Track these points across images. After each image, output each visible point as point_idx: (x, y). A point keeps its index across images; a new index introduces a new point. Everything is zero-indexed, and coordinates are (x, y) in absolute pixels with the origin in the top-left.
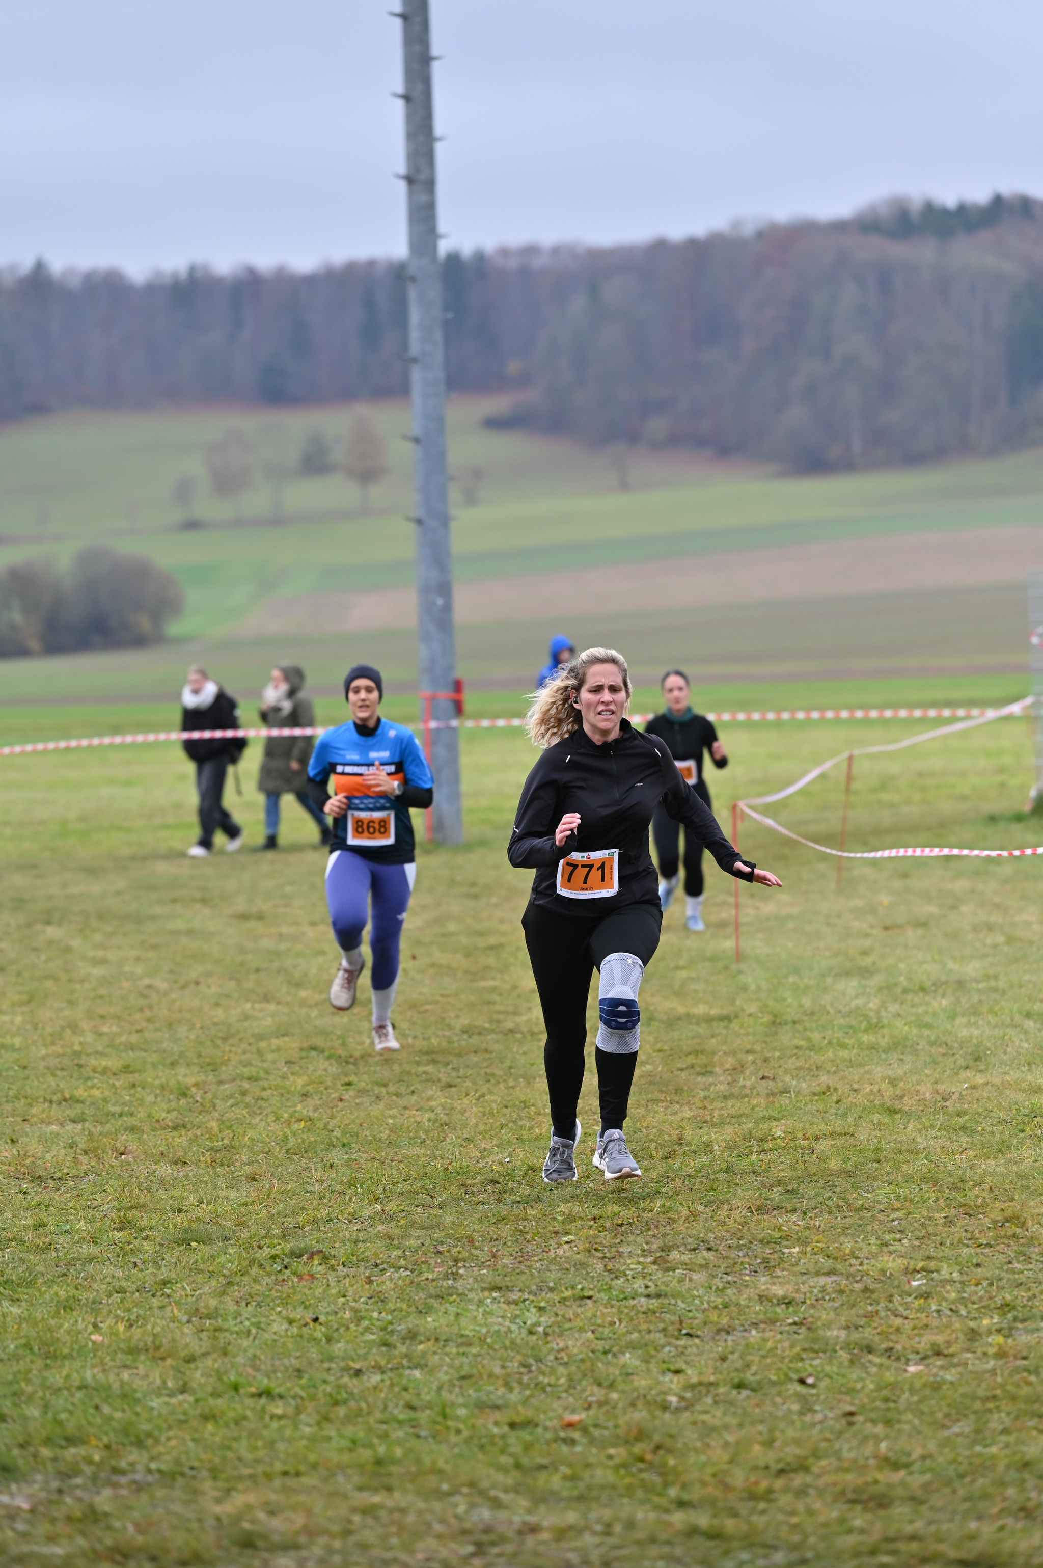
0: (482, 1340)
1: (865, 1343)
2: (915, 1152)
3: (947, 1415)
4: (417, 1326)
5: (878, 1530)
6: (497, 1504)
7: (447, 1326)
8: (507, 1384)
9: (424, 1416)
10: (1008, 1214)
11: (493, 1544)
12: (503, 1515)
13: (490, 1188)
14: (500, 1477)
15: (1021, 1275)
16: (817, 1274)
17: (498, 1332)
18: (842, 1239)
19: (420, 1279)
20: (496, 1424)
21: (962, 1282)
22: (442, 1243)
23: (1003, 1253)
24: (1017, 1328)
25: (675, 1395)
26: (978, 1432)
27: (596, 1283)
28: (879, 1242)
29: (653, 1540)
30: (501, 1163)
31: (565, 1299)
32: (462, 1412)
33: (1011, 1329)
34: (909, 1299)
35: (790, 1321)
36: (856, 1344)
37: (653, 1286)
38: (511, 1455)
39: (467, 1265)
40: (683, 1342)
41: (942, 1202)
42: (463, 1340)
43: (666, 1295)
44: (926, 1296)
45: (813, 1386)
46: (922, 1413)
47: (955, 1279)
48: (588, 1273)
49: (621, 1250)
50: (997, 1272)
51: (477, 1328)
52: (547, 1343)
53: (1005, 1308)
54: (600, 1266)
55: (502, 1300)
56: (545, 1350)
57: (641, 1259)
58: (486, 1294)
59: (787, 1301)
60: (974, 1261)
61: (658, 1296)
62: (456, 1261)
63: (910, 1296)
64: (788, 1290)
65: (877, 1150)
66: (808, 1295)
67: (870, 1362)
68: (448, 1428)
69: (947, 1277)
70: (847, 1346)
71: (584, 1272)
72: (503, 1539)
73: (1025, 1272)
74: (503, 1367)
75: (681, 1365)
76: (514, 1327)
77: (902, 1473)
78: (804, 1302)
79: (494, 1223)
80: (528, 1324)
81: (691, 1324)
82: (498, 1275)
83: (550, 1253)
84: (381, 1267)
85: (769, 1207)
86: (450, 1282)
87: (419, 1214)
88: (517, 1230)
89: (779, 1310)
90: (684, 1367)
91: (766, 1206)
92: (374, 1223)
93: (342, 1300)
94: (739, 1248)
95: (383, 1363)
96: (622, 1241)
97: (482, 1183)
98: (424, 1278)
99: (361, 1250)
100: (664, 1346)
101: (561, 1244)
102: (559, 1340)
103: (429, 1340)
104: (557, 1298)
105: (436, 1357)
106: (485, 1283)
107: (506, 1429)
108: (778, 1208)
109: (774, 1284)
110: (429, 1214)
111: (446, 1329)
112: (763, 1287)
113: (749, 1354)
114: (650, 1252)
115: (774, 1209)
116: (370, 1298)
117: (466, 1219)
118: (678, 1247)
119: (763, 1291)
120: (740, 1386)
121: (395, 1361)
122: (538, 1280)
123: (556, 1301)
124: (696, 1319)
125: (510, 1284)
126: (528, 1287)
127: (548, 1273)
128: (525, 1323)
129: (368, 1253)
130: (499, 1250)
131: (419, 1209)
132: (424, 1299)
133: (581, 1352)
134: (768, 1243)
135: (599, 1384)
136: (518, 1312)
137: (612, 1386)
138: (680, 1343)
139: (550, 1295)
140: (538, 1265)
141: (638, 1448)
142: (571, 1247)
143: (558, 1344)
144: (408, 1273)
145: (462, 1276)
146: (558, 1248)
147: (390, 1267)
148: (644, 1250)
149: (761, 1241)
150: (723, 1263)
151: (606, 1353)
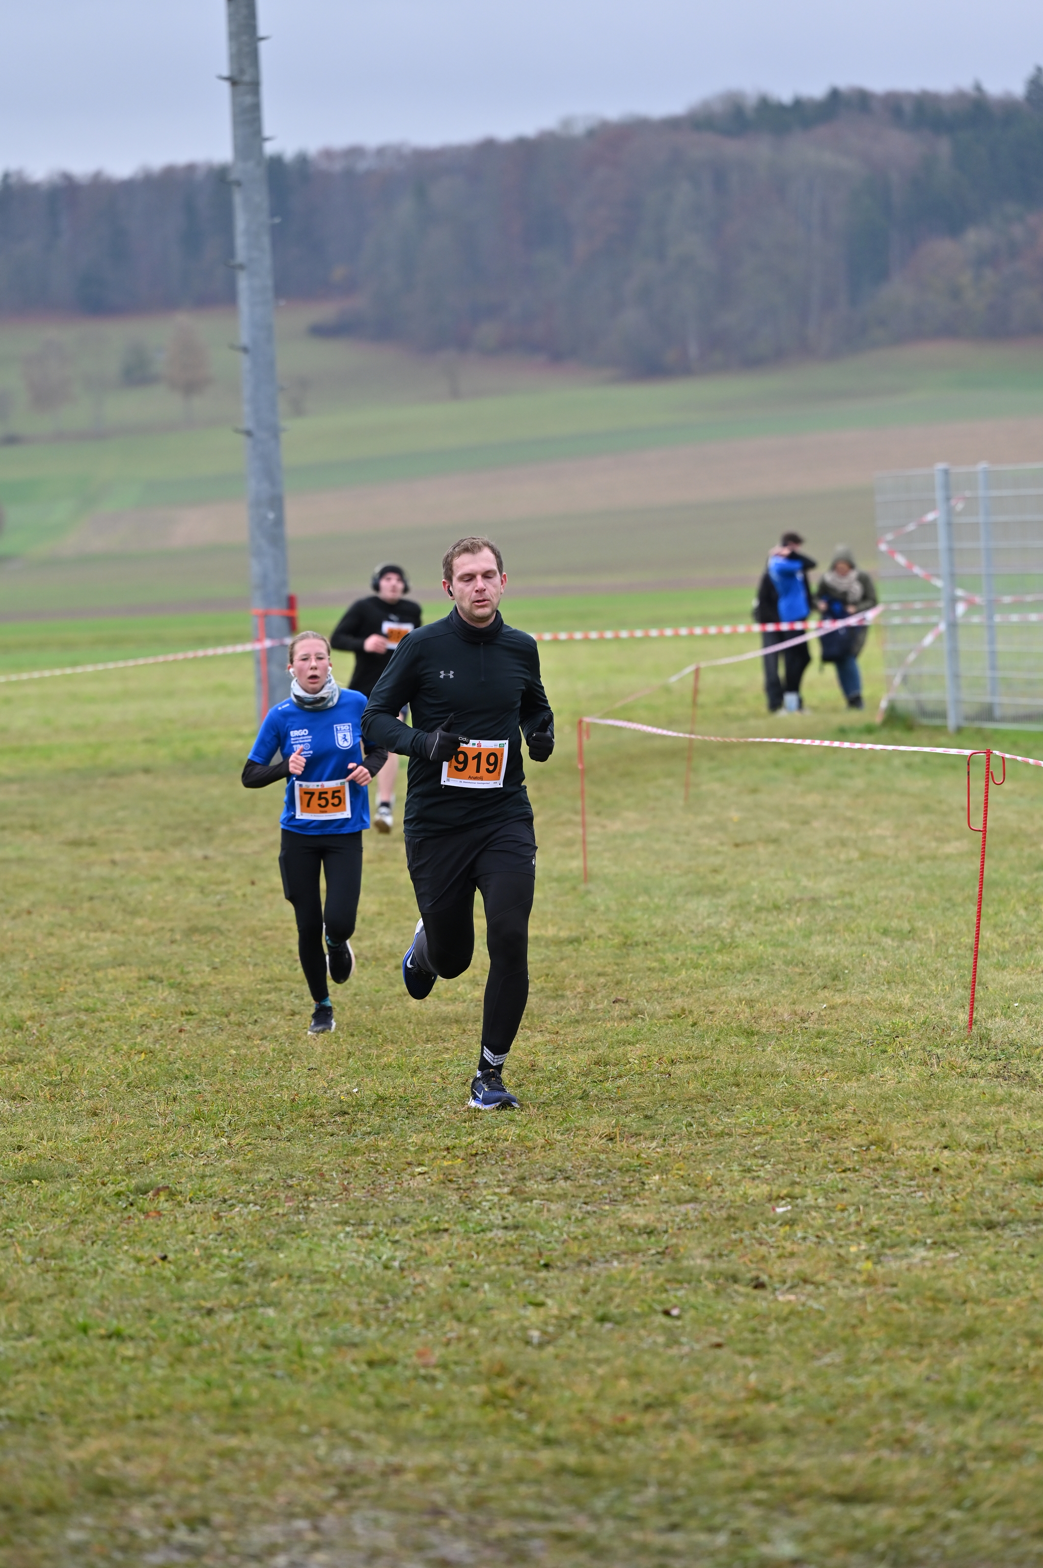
0: (337, 1276)
1: (730, 1272)
2: (775, 1075)
3: (817, 1345)
4: (269, 1262)
5: (751, 1466)
6: (358, 1445)
7: (300, 1262)
8: (364, 1321)
9: (279, 1356)
10: (872, 1137)
11: (355, 1486)
12: (365, 1456)
13: (339, 1119)
14: (361, 1418)
15: (888, 1200)
16: (680, 1201)
17: (353, 1267)
18: (703, 1165)
19: (269, 1214)
20: (354, 1362)
21: (828, 1208)
22: (292, 1177)
23: (868, 1178)
24: (886, 1254)
25: (537, 1329)
26: (849, 1362)
27: (451, 1215)
28: (741, 1168)
29: (520, 1479)
30: (349, 1093)
31: (421, 1232)
32: (318, 1350)
33: (879, 1255)
34: (774, 1227)
35: (653, 1251)
36: (721, 1273)
37: (510, 1218)
38: (371, 1394)
39: (319, 1199)
40: (543, 1274)
41: (804, 1126)
42: (318, 1276)
43: (524, 1227)
44: (791, 1223)
45: (678, 1318)
46: (792, 1343)
47: (821, 1205)
48: (443, 1205)
49: (476, 1180)
50: (863, 1197)
51: (331, 1264)
52: (404, 1277)
53: (873, 1233)
54: (455, 1198)
55: (356, 1234)
56: (401, 1286)
57: (497, 1190)
58: (339, 1228)
59: (648, 1230)
60: (840, 1186)
61: (516, 1227)
62: (307, 1195)
63: (774, 1222)
64: (649, 1219)
65: (737, 1073)
66: (670, 1224)
67: (736, 1291)
68: (304, 1368)
69: (812, 1203)
70: (711, 1276)
71: (439, 1204)
72: (365, 1481)
73: (892, 1197)
74: (359, 1304)
75: (541, 1297)
76: (369, 1262)
77: (773, 1406)
78: (666, 1232)
79: (345, 1155)
80: (384, 1257)
81: (551, 1255)
82: (351, 1209)
83: (403, 1185)
84: (229, 1202)
85: (626, 1134)
86: (301, 1217)
87: (267, 1147)
88: (368, 1162)
89: (640, 1240)
90: (545, 1300)
91: (624, 1133)
92: (221, 1157)
93: (191, 1237)
94: (598, 1176)
95: (235, 1301)
96: (477, 1171)
97: (331, 1114)
98: (274, 1213)
99: (208, 1185)
100: (524, 1279)
101: (414, 1176)
102: (415, 1275)
103: (281, 1277)
104: (412, 1231)
105: (290, 1295)
106: (337, 1216)
107: (364, 1366)
108: (636, 1135)
109: (635, 1213)
110: (278, 1147)
111: (299, 1265)
112: (624, 1217)
113: (611, 1286)
114: (507, 1182)
115: (632, 1136)
116: (220, 1234)
117: (315, 1152)
118: (535, 1177)
119: (624, 1220)
120: (603, 1319)
121: (248, 1299)
122: (392, 1213)
123: (411, 1234)
124: (555, 1250)
125: (363, 1218)
126: (382, 1220)
127: (402, 1206)
128: (380, 1258)
129: (215, 1189)
130: (351, 1183)
131: (267, 1142)
132: (276, 1234)
133: (439, 1287)
134: (627, 1171)
135: (459, 1320)
136: (372, 1247)
137: (471, 1321)
138: (539, 1275)
139: (404, 1228)
140: (391, 1197)
141: (501, 1385)
142: (424, 1178)
143: (414, 1279)
144: (258, 1208)
145: (313, 1210)
146: (411, 1179)
147: (239, 1202)
148: (500, 1181)
149: (620, 1169)
150: (582, 1193)
151: (464, 1286)
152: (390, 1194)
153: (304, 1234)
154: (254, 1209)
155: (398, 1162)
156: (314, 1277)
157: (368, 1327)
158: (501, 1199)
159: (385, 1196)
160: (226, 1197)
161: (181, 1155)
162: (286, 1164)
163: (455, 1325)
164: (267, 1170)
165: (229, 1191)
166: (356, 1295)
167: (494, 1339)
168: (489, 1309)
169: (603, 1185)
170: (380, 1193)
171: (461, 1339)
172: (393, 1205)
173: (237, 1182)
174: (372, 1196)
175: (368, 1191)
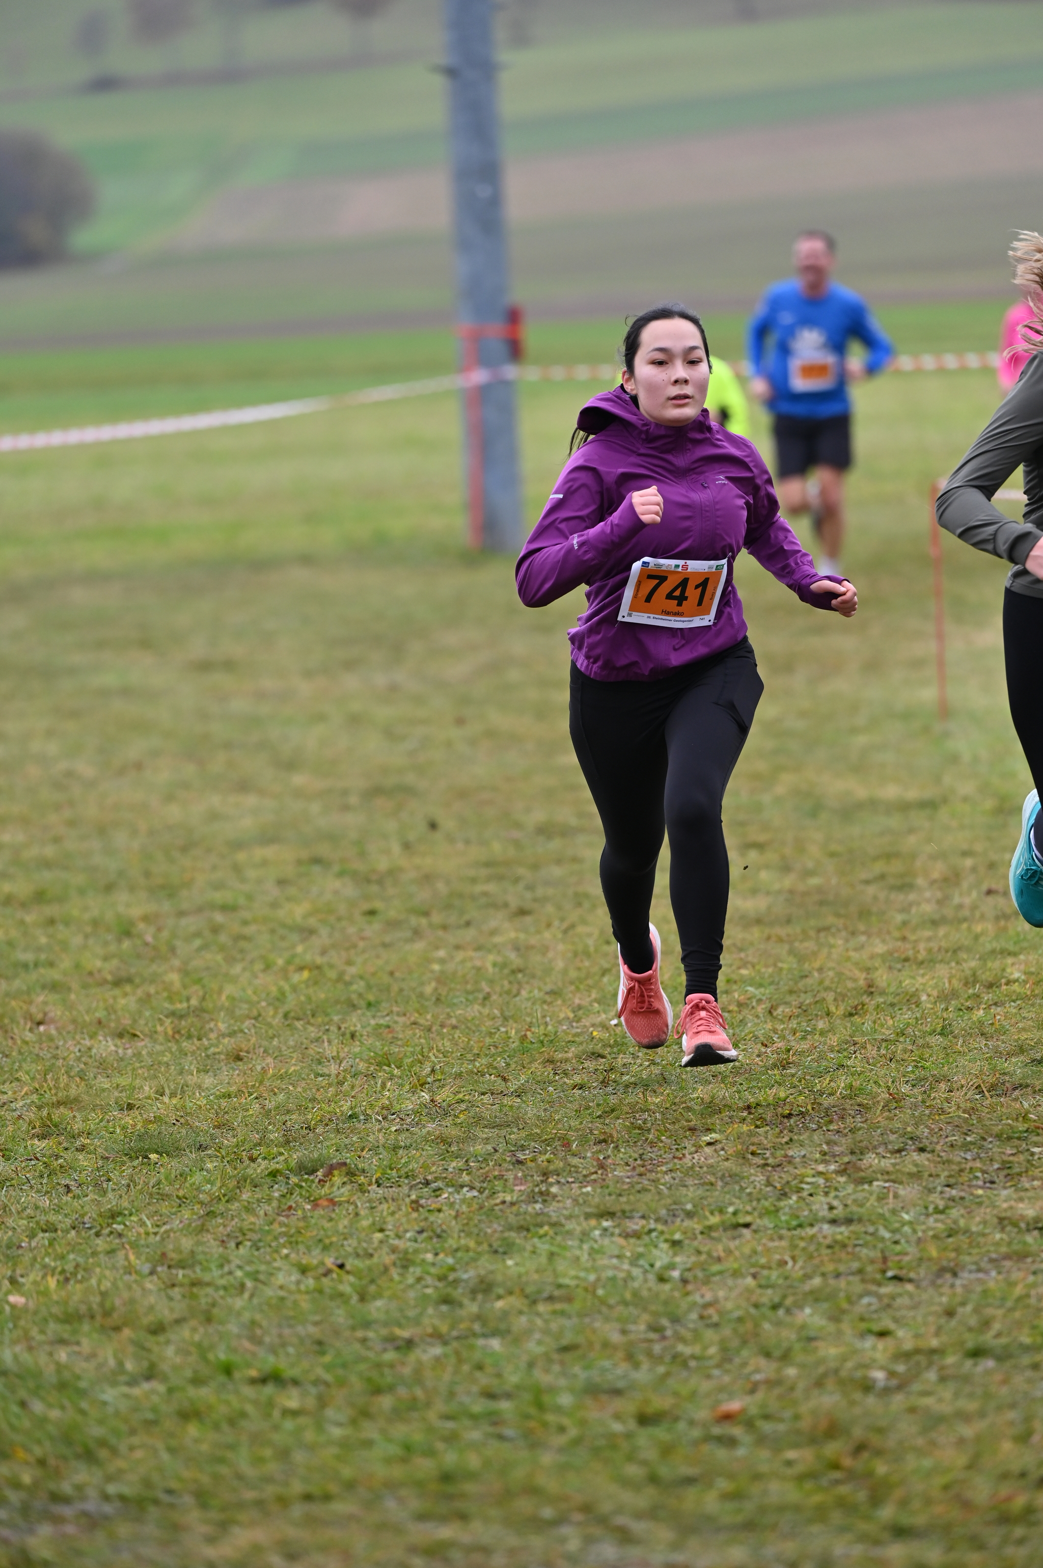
0: (591, 1290)
4: (492, 1272)
6: (625, 1537)
7: (537, 1271)
8: (630, 1357)
9: (508, 1408)
12: (635, 1553)
13: (590, 1065)
14: (628, 1498)
17: (613, 1279)
19: (492, 1202)
20: (617, 1417)
22: (523, 1148)
25: (882, 1368)
27: (755, 1204)
30: (604, 1027)
31: (710, 1228)
32: (565, 1400)
37: (841, 1207)
38: (642, 1463)
39: (563, 1180)
40: (888, 1289)
42: (562, 1291)
43: (860, 1220)
48: (742, 1189)
49: (790, 1153)
51: (582, 1274)
52: (687, 1294)
54: (759, 1178)
55: (617, 1231)
56: (684, 1305)
57: (822, 1167)
58: (593, 1222)
61: (849, 1221)
62: (545, 1174)
68: (545, 1425)
71: (737, 1188)
74: (624, 1332)
75: (887, 1323)
76: (636, 1272)
79: (599, 1117)
80: (658, 1264)
81: (899, 1262)
82: (610, 1195)
83: (684, 1160)
84: (434, 1185)
85: (1007, 1085)
86: (538, 1206)
87: (486, 1106)
88: (634, 1126)
89: (1029, 1239)
90: (892, 1326)
91: (1004, 1084)
92: (420, 1120)
93: (379, 1235)
94: (966, 1147)
95: (444, 1329)
96: (791, 1140)
97: (579, 1057)
98: (498, 1201)
99: (403, 1161)
100: (861, 1296)
101: (700, 1147)
102: (704, 1290)
103: (511, 1293)
104: (698, 1227)
105: (523, 1319)
106: (590, 1206)
107: (632, 1425)
108: (1021, 1086)
109: (1021, 1199)
110: (502, 1105)
111: (536, 1277)
112: (1005, 1205)
113: (988, 1305)
114: (834, 1156)
115: (1015, 1089)
116: (421, 1232)
117: (557, 1112)
118: (875, 1147)
119: (1005, 1210)
120: (977, 1353)
121: (462, 1326)
122: (669, 1201)
123: (697, 1232)
124: (906, 1254)
125: (627, 1208)
126: (655, 1211)
127: (684, 1191)
128: (652, 1266)
129: (413, 1165)
130: (609, 1156)
131: (486, 1098)
132: (502, 1232)
133: (738, 1307)
134: (1009, 1138)
135: (768, 1355)
136: (641, 1250)
137: (786, 1357)
138: (884, 1290)
139: (688, 1223)
140: (667, 1178)
141: (832, 1449)
142: (715, 1151)
143: (702, 1296)
144: (475, 1193)
145: (555, 1196)
146: (697, 1152)
147: (447, 1185)
148: (824, 1154)
149: (998, 1136)
150: (943, 1170)
151: (775, 1307)
152: (666, 1173)
153: (542, 1231)
154: (469, 1195)
155: (677, 1127)
156: (556, 1293)
157: (636, 1365)
158: (827, 1180)
159: (659, 1175)
160: (429, 1178)
161: (362, 1117)
162: (515, 1130)
163: (762, 1362)
164: (487, 1139)
165: (434, 1169)
166: (619, 1320)
167: (819, 1384)
168: (810, 1339)
169: (974, 1160)
170: (651, 1171)
171: (771, 1384)
172: (670, 1188)
173: (445, 1156)
174: (641, 1175)
175: (634, 1168)
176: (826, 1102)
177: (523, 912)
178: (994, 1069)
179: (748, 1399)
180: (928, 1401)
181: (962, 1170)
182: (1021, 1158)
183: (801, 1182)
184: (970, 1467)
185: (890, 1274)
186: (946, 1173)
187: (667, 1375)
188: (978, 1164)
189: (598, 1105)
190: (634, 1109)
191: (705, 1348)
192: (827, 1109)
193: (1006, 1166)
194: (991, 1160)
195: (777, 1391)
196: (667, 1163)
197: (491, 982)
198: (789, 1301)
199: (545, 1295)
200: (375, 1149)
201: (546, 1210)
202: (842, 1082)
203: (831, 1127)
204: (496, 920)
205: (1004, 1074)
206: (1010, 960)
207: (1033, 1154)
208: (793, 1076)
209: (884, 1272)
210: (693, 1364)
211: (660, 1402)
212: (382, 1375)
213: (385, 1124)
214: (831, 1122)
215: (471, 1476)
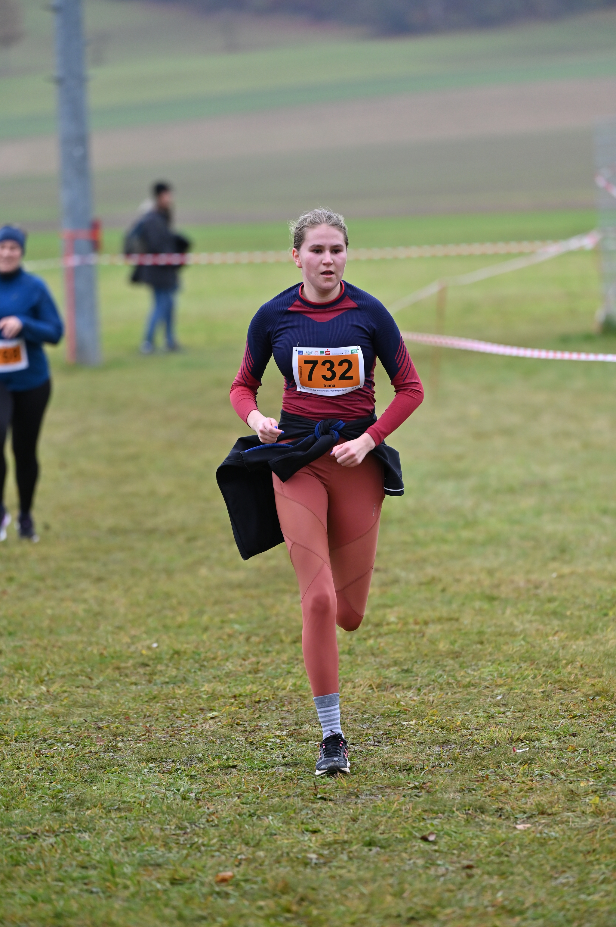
0: (142, 805)
1: (478, 804)
2: (513, 635)
3: (554, 867)
4: (84, 793)
7: (110, 793)
8: (166, 845)
9: (95, 874)
10: (598, 688)
13: (141, 671)
16: (433, 743)
17: (155, 798)
18: (454, 712)
19: (84, 752)
20: (158, 880)
21: (561, 750)
22: (101, 720)
23: (595, 723)
24: (611, 789)
25: (314, 852)
26: (581, 882)
27: (239, 754)
28: (486, 715)
30: (149, 648)
31: (213, 768)
32: (128, 870)
33: (605, 790)
34: (515, 765)
35: (411, 785)
36: (471, 805)
37: (290, 756)
38: (174, 908)
39: (125, 739)
40: (319, 805)
41: (539, 679)
42: (126, 805)
43: (301, 764)
44: (529, 762)
45: (434, 843)
46: (532, 866)
47: (555, 747)
48: (232, 745)
49: (260, 724)
50: (591, 740)
51: (137, 795)
52: (200, 807)
53: (599, 771)
54: (242, 739)
55: (158, 769)
56: (197, 814)
57: (278, 733)
58: (144, 764)
59: (407, 768)
60: (571, 731)
61: (295, 765)
62: (115, 735)
63: (515, 762)
64: (408, 758)
65: (480, 633)
66: (426, 762)
67: (483, 821)
68: (116, 885)
69: (547, 744)
70: (462, 807)
71: (229, 744)
74: (162, 829)
75: (317, 825)
76: (169, 794)
77: (518, 919)
78: (423, 769)
79: (147, 701)
80: (181, 790)
81: (324, 789)
82: (153, 748)
83: (197, 728)
84: (49, 741)
85: (387, 684)
86: (111, 754)
87: (80, 695)
88: (167, 707)
89: (401, 776)
90: (321, 828)
91: (385, 683)
92: (41, 703)
93: (17, 771)
94: (363, 721)
95: (56, 827)
96: (260, 716)
97: (134, 666)
98: (87, 751)
99: (31, 727)
100: (301, 810)
101: (207, 720)
102: (209, 805)
103: (95, 806)
104: (206, 768)
105: (103, 821)
106: (141, 755)
107: (168, 884)
108: (396, 685)
109: (396, 753)
110: (89, 694)
111: (110, 796)
112: (386, 756)
113: (377, 815)
114: (286, 726)
115: (392, 687)
116: (42, 769)
117: (122, 698)
118: (310, 721)
119: (387, 759)
120: (370, 844)
121: (67, 826)
122: (188, 752)
123: (205, 770)
124: (329, 784)
125: (164, 756)
126: (180, 758)
127: (197, 746)
128: (178, 790)
129: (37, 730)
130: (153, 725)
131: (80, 690)
132: (89, 769)
133: (230, 815)
134: (389, 716)
135: (247, 844)
136: (172, 781)
137: (258, 845)
138: (314, 806)
139: (200, 765)
140: (187, 738)
141: (285, 900)
142: (215, 722)
143: (208, 808)
144: (74, 747)
145: (121, 749)
146: (204, 723)
147: (57, 742)
148: (280, 725)
149: (382, 715)
150: (350, 735)
151: (251, 816)
152: (186, 735)
153: (113, 770)
154: (70, 747)
155: (193, 708)
156: (122, 806)
157: (170, 850)
158: (281, 740)
159: (182, 737)
160: (46, 737)
161: (6, 701)
162: (97, 709)
163: (244, 848)
164: (81, 714)
165: (49, 732)
166: (159, 822)
167: (278, 861)
168: (272, 835)
169: (368, 729)
170: (178, 734)
171: (249, 861)
172: (188, 744)
173: (56, 724)
174: (171, 736)
175: (167, 733)
176: (281, 694)
177: (100, 580)
178: (379, 675)
179: (236, 870)
180: (342, 872)
181: (361, 735)
182: (396, 728)
183: (266, 741)
184: (367, 912)
185: (319, 796)
186: (352, 737)
187: (188, 855)
188: (370, 731)
189: (146, 695)
190: (167, 697)
191: (210, 840)
192: (281, 698)
193: (387, 732)
194: (378, 729)
195: (253, 866)
196: (187, 729)
197: (82, 621)
198: (258, 813)
199: (116, 807)
200: (14, 719)
201: (115, 757)
202: (290, 682)
203: (284, 709)
204: (84, 584)
205: (386, 678)
206: (388, 611)
207: (403, 726)
208: (261, 678)
209: (316, 795)
210: (203, 848)
211: (182, 872)
212: (20, 854)
213: (20, 705)
214: (284, 705)
215: (72, 915)
